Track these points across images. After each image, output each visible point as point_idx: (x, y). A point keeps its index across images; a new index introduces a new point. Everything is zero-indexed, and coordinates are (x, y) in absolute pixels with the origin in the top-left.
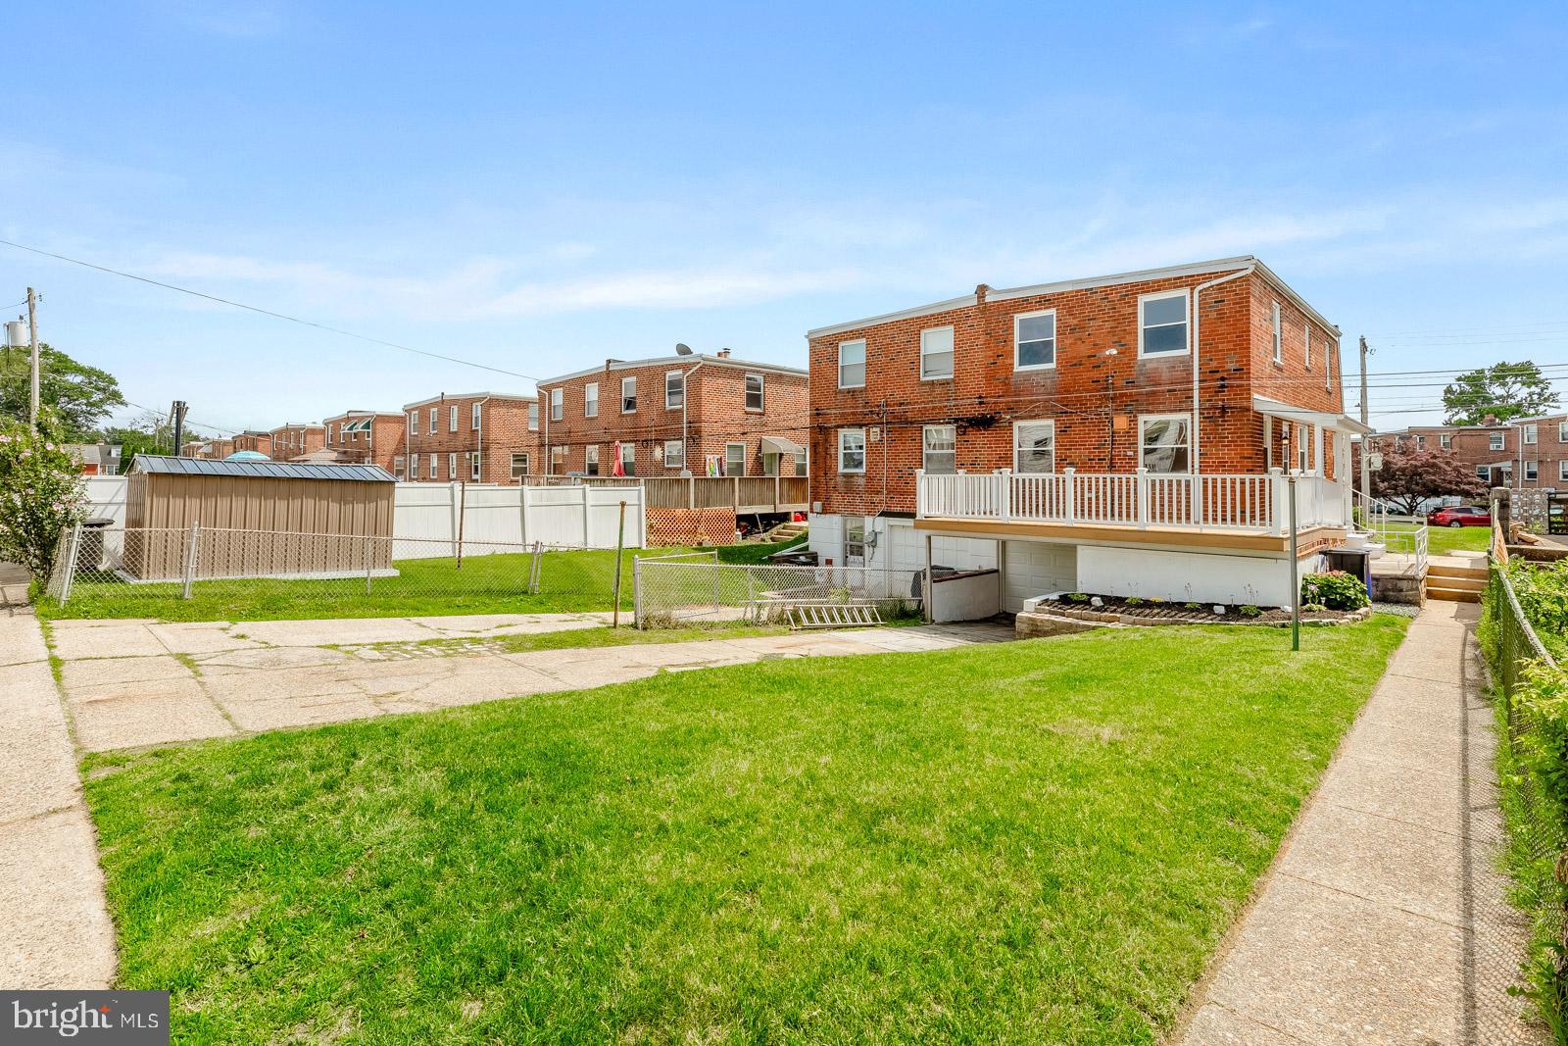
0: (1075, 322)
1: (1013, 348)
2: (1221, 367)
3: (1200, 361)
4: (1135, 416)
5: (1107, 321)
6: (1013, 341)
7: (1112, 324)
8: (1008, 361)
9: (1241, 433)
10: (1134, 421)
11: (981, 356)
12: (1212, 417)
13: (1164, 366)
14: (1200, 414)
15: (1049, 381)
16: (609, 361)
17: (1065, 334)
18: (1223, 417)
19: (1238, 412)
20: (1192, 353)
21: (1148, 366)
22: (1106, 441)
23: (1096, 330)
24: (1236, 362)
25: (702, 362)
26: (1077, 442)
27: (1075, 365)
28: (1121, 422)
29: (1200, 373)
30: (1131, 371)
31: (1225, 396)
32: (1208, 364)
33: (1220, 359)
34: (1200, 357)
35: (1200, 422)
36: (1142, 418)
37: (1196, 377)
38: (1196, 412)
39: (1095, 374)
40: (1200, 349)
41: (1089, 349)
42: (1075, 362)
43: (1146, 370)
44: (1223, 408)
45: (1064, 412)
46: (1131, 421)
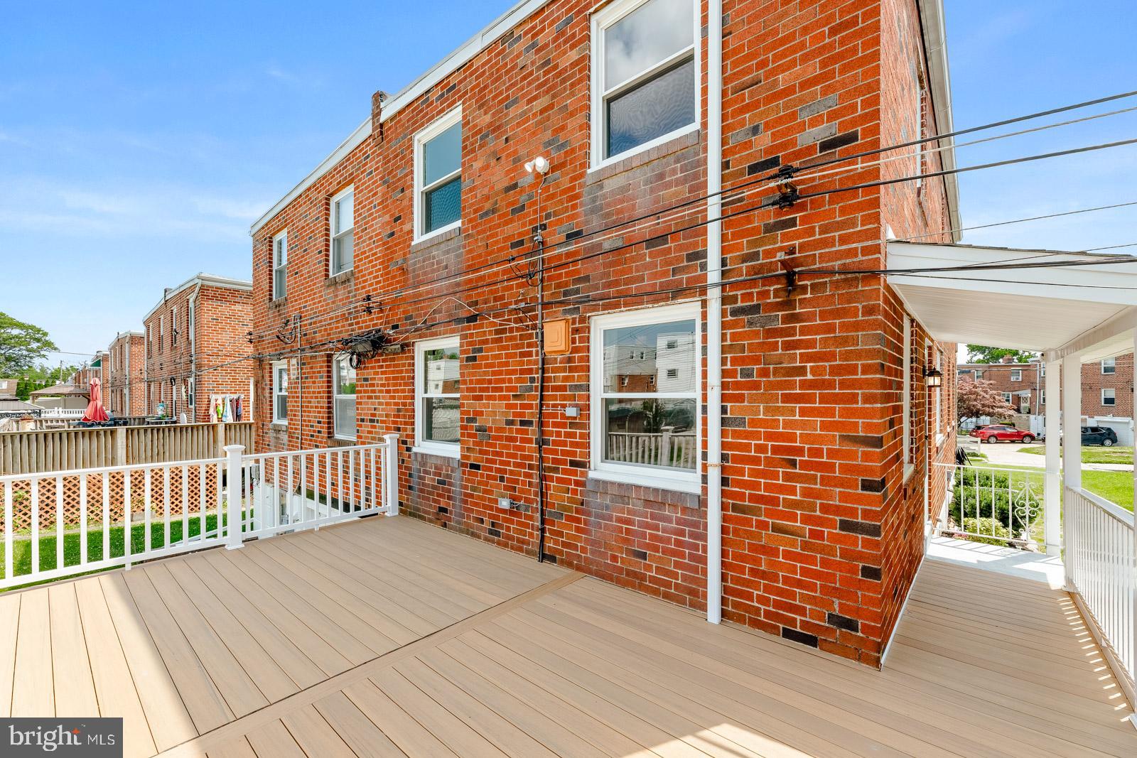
0: (488, 118)
1: (411, 199)
2: (784, 146)
3: (724, 142)
4: (583, 320)
5: (535, 98)
6: (412, 186)
7: (543, 102)
8: (406, 228)
9: (846, 356)
10: (580, 332)
11: (380, 223)
12: (755, 309)
13: (640, 177)
14: (724, 301)
15: (452, 255)
16: (166, 291)
17: (473, 151)
18: (788, 304)
19: (836, 285)
20: (705, 125)
21: (610, 185)
22: (532, 380)
23: (519, 125)
24: (832, 116)
25: (200, 282)
26: (490, 382)
27: (486, 213)
28: (556, 335)
29: (724, 179)
30: (574, 207)
31: (797, 236)
32: (748, 145)
33: (780, 120)
34: (724, 130)
35: (724, 326)
36: (603, 323)
37: (714, 184)
38: (714, 295)
39: (516, 228)
40: (724, 106)
41: (508, 172)
42: (487, 206)
43: (605, 197)
44: (790, 278)
45: (472, 319)
46: (576, 331)
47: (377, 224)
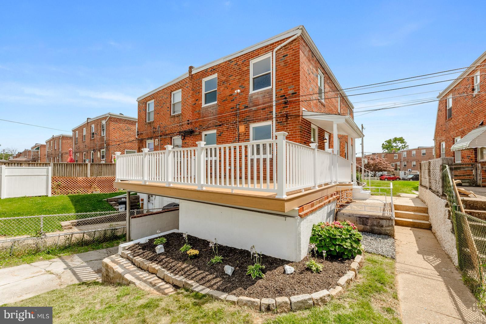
0: (225, 78)
1: (202, 95)
2: (286, 93)
3: (276, 91)
4: (248, 125)
5: (237, 76)
6: (202, 92)
7: (239, 77)
8: (200, 102)
9: (295, 130)
10: (247, 128)
11: (191, 101)
12: (281, 122)
13: (260, 96)
14: (276, 120)
15: (214, 110)
16: (88, 119)
17: (221, 85)
18: (287, 121)
19: (294, 118)
20: (272, 87)
21: (254, 97)
22: (236, 139)
23: (233, 81)
24: (293, 89)
25: (109, 116)
26: (225, 140)
27: (224, 101)
28: (242, 128)
29: (276, 98)
30: (246, 101)
31: (288, 109)
32: (280, 92)
33: (285, 89)
34: (276, 89)
35: (276, 125)
36: (252, 126)
37: (274, 99)
38: (274, 119)
39: (232, 105)
40: (276, 84)
41: (230, 92)
42: (224, 99)
43: (253, 99)
44: (287, 116)
45: (220, 125)
46: (247, 127)
47: (190, 101)
